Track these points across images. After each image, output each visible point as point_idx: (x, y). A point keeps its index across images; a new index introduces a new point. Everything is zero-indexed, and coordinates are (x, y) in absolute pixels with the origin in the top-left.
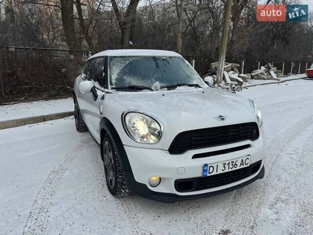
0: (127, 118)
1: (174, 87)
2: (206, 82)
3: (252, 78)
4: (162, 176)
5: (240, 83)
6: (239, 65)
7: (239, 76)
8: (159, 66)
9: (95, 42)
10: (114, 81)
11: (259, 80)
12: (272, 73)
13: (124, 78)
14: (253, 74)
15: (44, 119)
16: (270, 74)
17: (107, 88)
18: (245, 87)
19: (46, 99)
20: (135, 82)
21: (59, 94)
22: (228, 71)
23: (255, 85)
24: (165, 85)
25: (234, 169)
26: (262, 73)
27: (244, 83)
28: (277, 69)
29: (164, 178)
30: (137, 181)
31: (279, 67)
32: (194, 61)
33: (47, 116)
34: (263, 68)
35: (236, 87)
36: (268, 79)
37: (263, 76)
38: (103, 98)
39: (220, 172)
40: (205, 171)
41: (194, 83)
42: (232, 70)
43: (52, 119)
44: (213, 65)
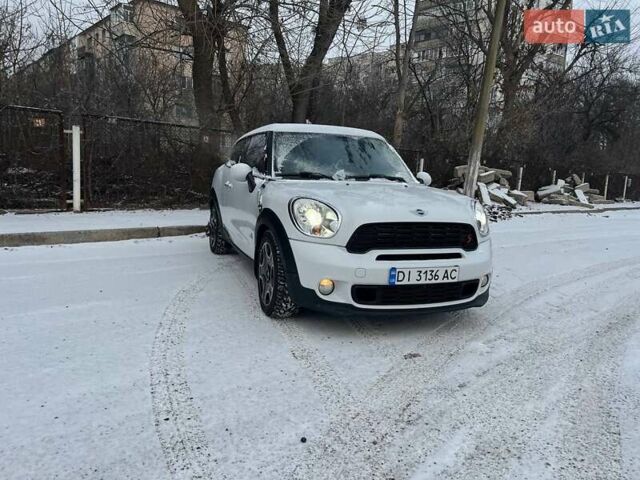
0: (296, 206)
1: (366, 178)
2: (419, 179)
3: (538, 200)
4: (335, 278)
5: (510, 207)
6: (511, 174)
7: (509, 194)
8: (354, 159)
9: (242, 117)
10: (279, 166)
11: (552, 205)
12: (579, 193)
13: (296, 161)
14: (540, 193)
15: (158, 233)
16: (575, 195)
17: (270, 174)
18: (517, 214)
19: (157, 208)
20: (308, 168)
21: (179, 200)
22: (488, 184)
23: (540, 213)
24: (352, 175)
25: (433, 281)
26: (559, 193)
27: (519, 207)
28: (591, 187)
29: (338, 281)
30: (304, 285)
31: (595, 184)
32: (422, 160)
33: (164, 229)
34: (561, 182)
35: (500, 213)
36: (571, 204)
37: (561, 198)
38: (263, 186)
39: (413, 281)
40: (392, 277)
41: (397, 176)
42: (497, 181)
43: (171, 235)
44: (460, 169)
